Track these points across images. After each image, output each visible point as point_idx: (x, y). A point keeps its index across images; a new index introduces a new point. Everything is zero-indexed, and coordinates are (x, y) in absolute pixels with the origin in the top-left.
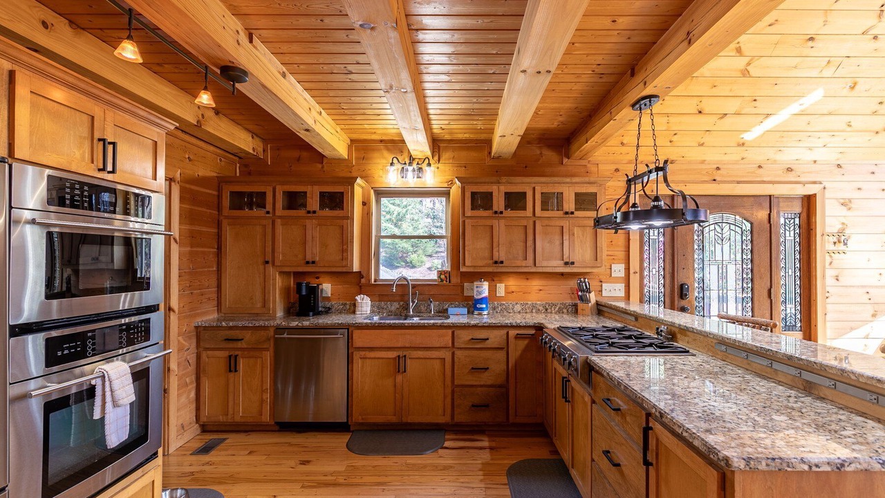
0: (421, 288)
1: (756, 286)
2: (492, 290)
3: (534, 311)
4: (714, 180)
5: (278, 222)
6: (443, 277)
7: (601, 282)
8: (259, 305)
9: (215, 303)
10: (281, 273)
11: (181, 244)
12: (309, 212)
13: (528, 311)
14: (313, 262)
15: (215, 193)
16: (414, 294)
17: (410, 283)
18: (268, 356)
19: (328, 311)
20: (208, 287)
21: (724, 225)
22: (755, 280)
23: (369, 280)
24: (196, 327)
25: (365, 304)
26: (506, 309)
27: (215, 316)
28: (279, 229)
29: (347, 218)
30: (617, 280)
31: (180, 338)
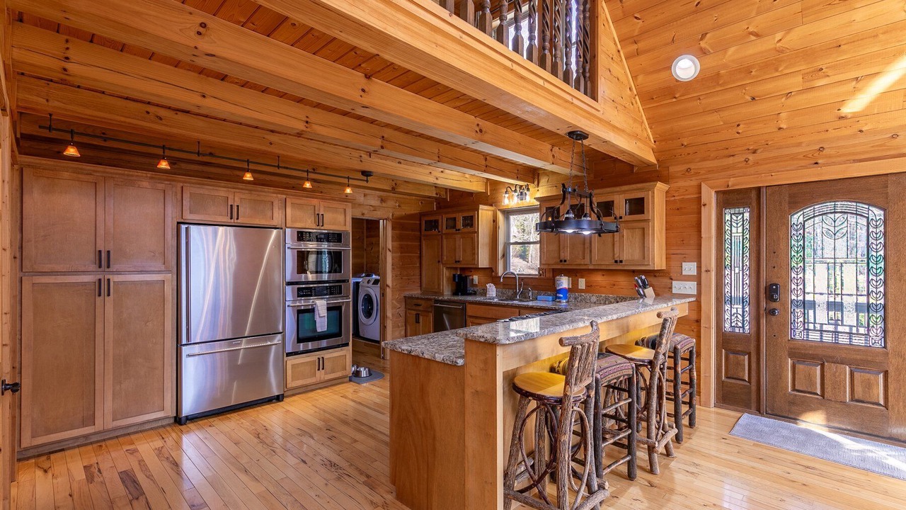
0: (526, 281)
1: (890, 291)
2: (575, 284)
3: (607, 302)
4: (816, 163)
5: (444, 236)
6: (541, 272)
7: (672, 279)
8: (436, 287)
9: (419, 285)
10: (447, 268)
11: (393, 252)
12: (456, 230)
13: (602, 302)
14: (459, 262)
15: (418, 222)
16: (520, 285)
17: (517, 276)
18: (431, 316)
19: (475, 294)
20: (413, 275)
21: (837, 215)
22: (889, 282)
23: (497, 273)
24: (405, 297)
25: (492, 291)
26: (584, 299)
27: (419, 292)
28: (445, 241)
29: (475, 232)
30: (689, 278)
31: (394, 301)
